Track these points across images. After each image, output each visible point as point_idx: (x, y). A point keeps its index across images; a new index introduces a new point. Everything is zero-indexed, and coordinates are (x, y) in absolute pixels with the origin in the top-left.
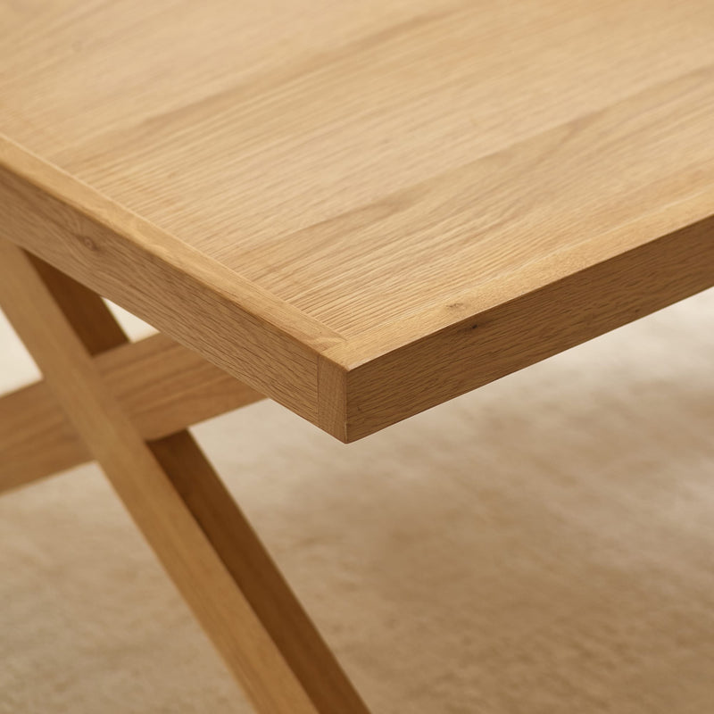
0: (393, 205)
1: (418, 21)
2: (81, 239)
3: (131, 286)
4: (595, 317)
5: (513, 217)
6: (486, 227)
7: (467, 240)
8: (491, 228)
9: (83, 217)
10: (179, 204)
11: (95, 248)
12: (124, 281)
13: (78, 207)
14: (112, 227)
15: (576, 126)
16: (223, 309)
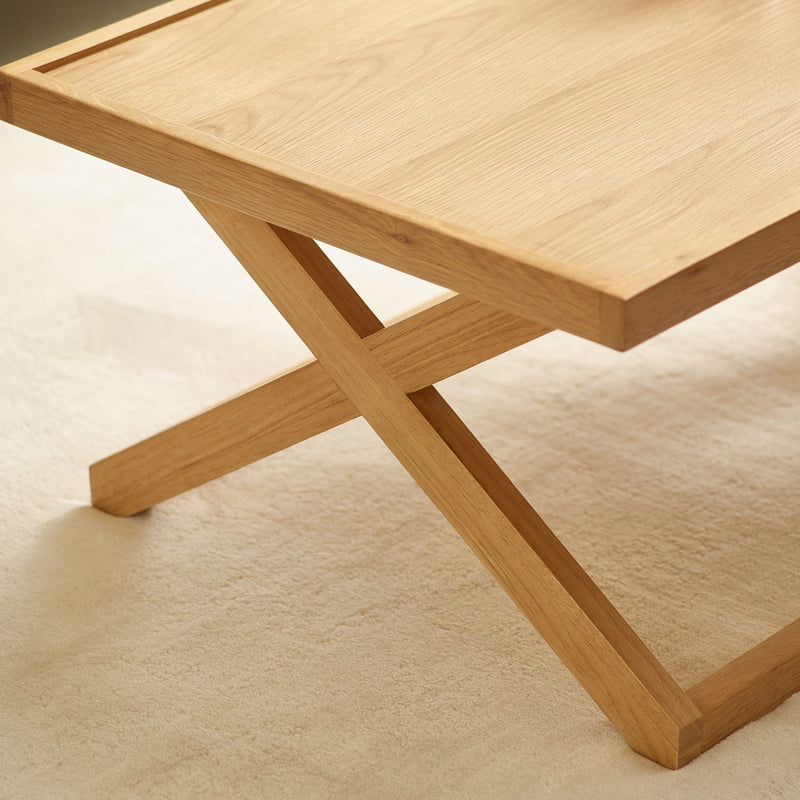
0: (606, 202)
1: (570, 91)
2: (395, 236)
3: (439, 265)
4: (765, 265)
5: (692, 204)
6: (677, 211)
7: (667, 220)
8: (680, 212)
9: (397, 220)
10: (457, 210)
11: (407, 241)
12: (432, 262)
13: (392, 214)
14: (423, 225)
15: (711, 147)
16: (519, 270)
